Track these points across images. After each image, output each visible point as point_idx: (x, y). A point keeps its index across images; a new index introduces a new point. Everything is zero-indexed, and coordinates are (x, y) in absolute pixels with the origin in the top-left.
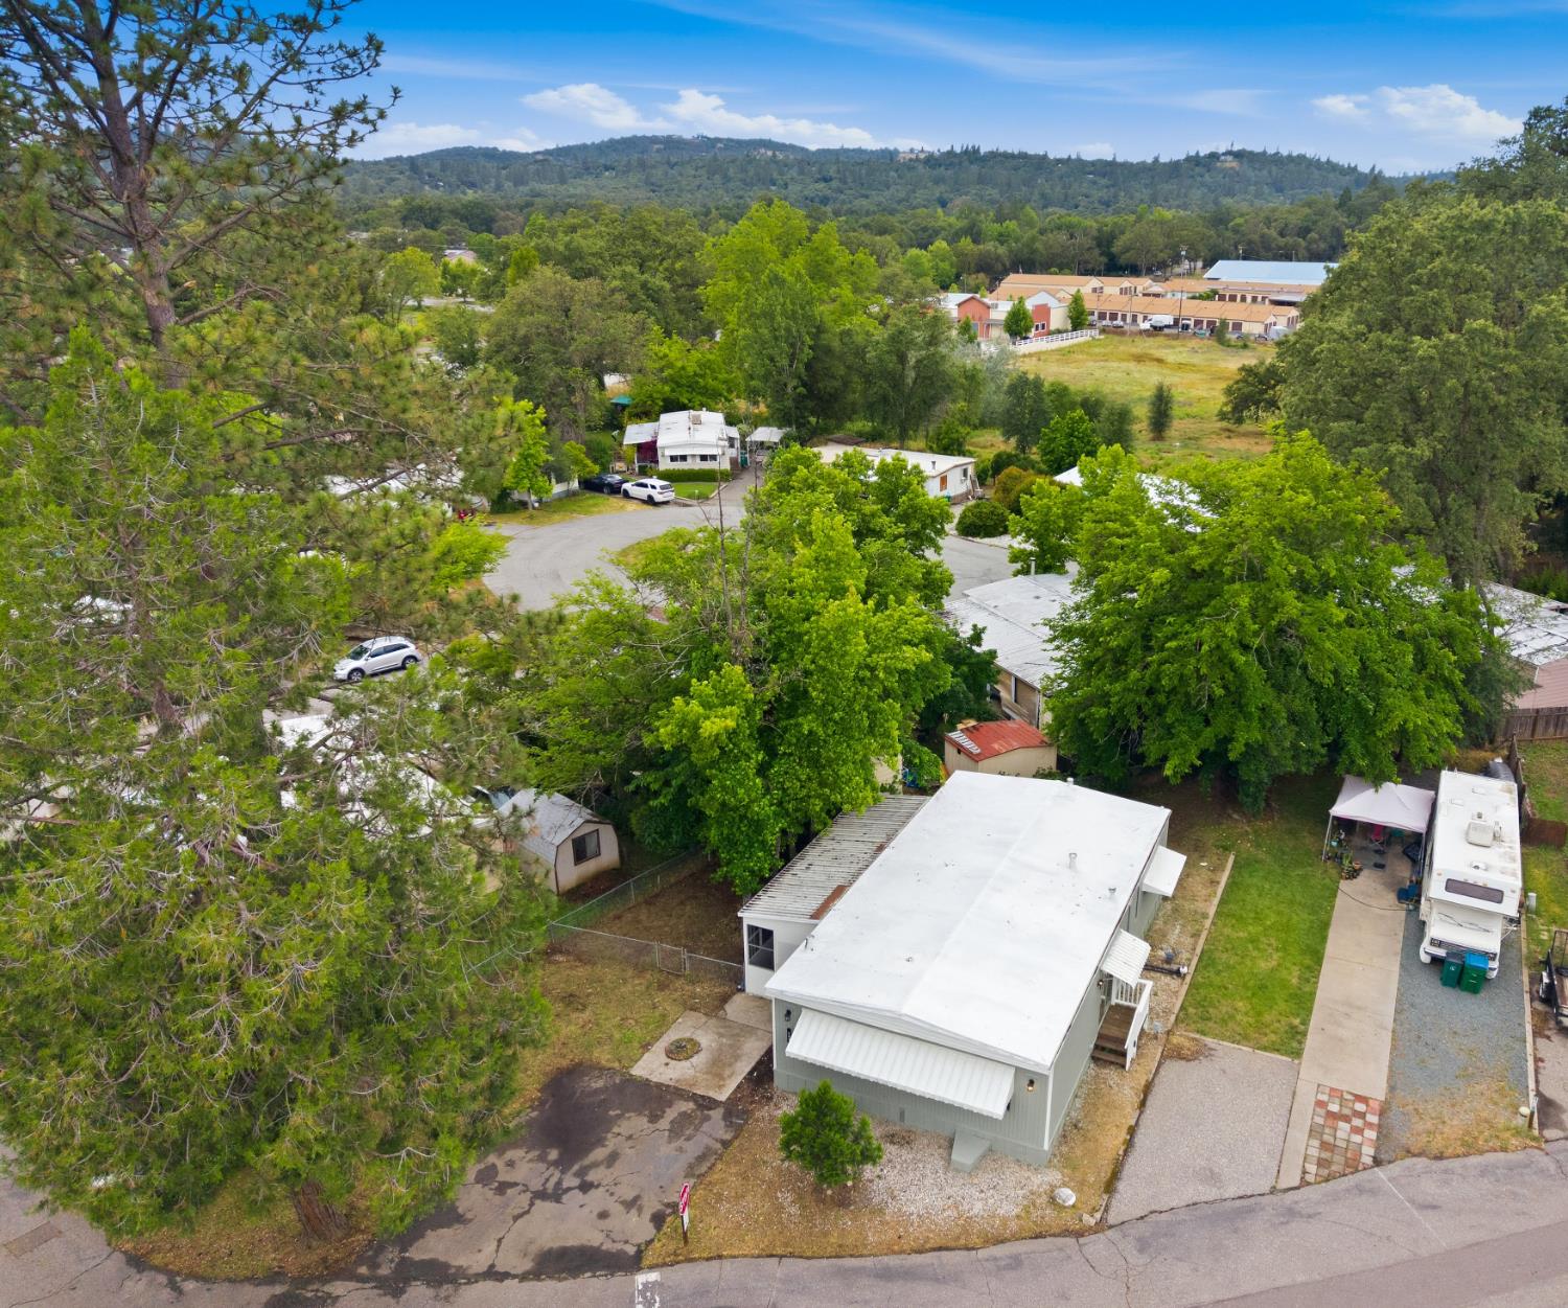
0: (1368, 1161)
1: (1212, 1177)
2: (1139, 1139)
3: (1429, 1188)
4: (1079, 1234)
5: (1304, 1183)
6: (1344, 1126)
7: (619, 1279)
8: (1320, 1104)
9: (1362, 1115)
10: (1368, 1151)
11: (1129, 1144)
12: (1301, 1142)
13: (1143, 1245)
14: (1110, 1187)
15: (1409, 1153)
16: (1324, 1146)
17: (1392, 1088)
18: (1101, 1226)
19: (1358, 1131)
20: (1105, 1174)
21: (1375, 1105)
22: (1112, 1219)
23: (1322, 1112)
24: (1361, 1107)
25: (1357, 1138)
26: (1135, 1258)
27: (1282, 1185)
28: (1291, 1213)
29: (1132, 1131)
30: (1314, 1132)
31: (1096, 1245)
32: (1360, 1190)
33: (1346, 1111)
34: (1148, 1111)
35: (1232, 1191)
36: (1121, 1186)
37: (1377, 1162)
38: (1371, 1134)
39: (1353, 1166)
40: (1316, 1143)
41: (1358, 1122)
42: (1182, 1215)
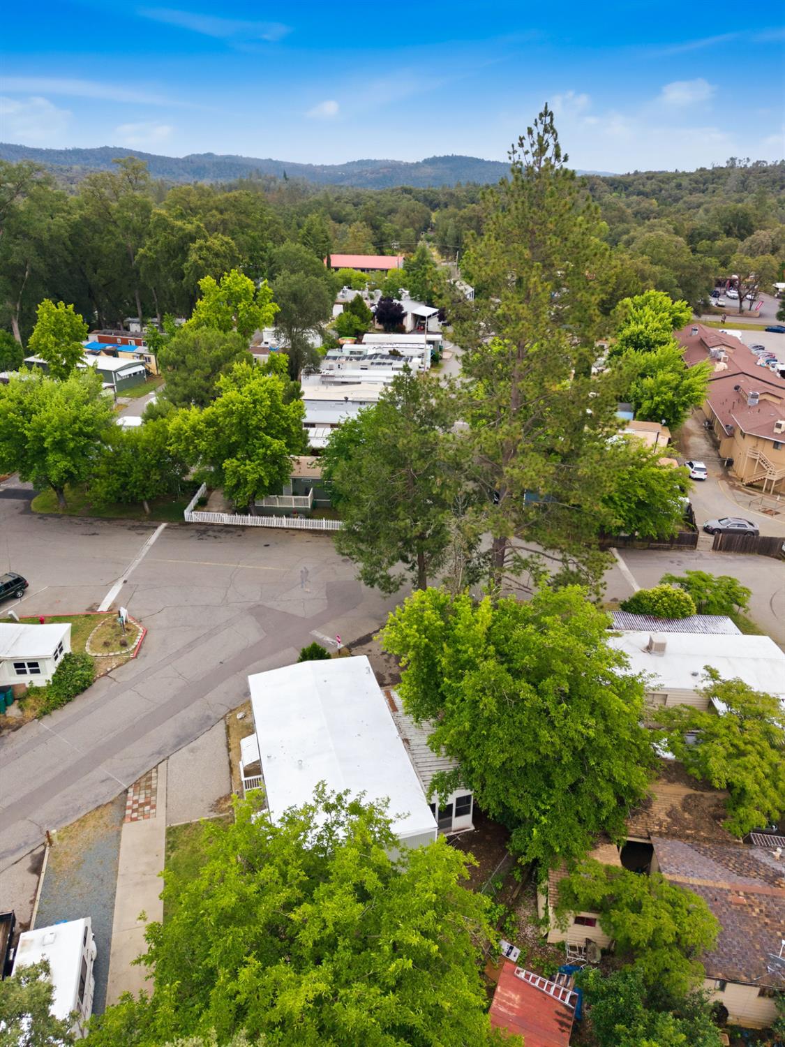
0: (131, 790)
1: (192, 751)
2: (225, 749)
3: (104, 789)
4: (231, 711)
5: (156, 767)
6: (141, 801)
7: (348, 643)
8: (153, 807)
9: (134, 811)
10: (130, 795)
11: (228, 745)
12: (159, 783)
13: (209, 718)
14: (228, 728)
15: (112, 803)
16: (149, 787)
17: (119, 834)
18: (224, 718)
19: (135, 802)
20: (231, 729)
21: (127, 820)
22: (223, 721)
23: (153, 803)
24: (135, 815)
25: (136, 798)
26: (209, 712)
27: (164, 763)
28: (159, 753)
29: (229, 750)
30: (154, 792)
31: (223, 710)
32: (134, 774)
33: (141, 809)
34: (227, 763)
35: (184, 750)
36: (224, 731)
37: (126, 791)
38: (129, 803)
39: (137, 784)
40: (153, 787)
41: (136, 806)
42: (198, 734)
